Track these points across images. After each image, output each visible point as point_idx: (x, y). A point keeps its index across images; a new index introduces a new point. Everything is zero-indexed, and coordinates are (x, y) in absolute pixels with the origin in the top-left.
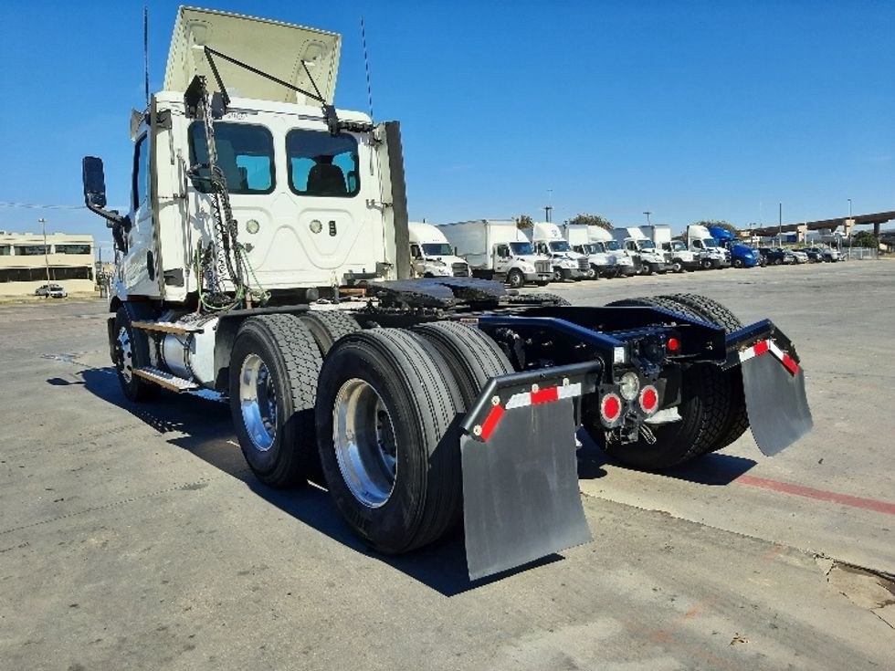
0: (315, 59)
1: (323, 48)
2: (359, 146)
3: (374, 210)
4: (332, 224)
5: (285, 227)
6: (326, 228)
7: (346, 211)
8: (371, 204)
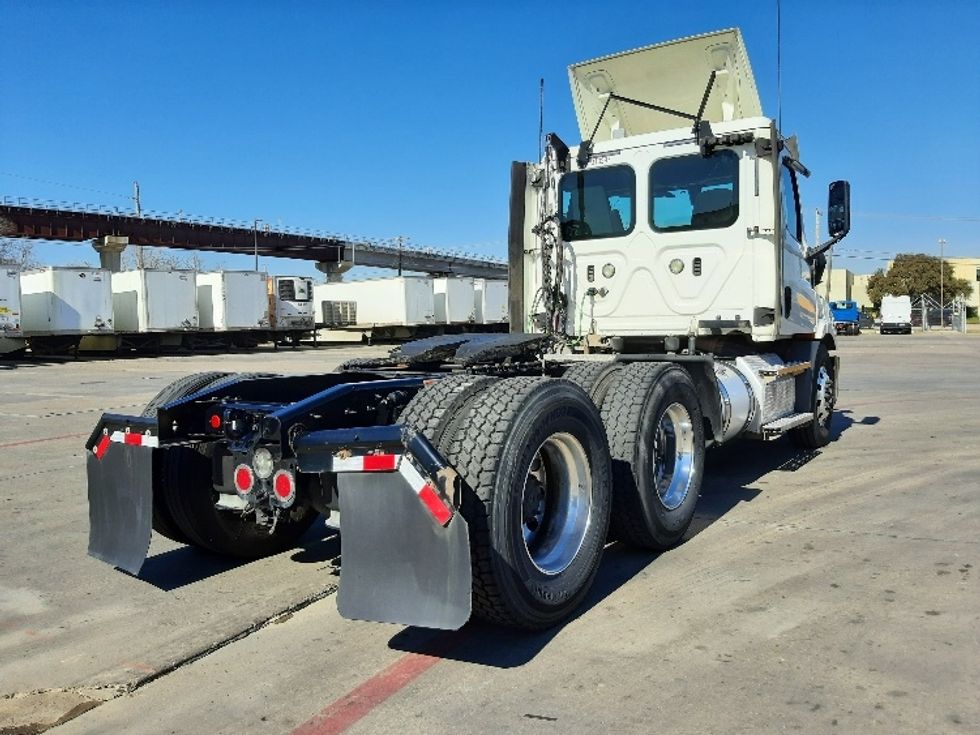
0: (725, 64)
1: (728, 49)
2: (741, 162)
3: (758, 240)
4: (697, 261)
5: (639, 269)
6: (689, 267)
7: (717, 246)
8: (754, 233)
